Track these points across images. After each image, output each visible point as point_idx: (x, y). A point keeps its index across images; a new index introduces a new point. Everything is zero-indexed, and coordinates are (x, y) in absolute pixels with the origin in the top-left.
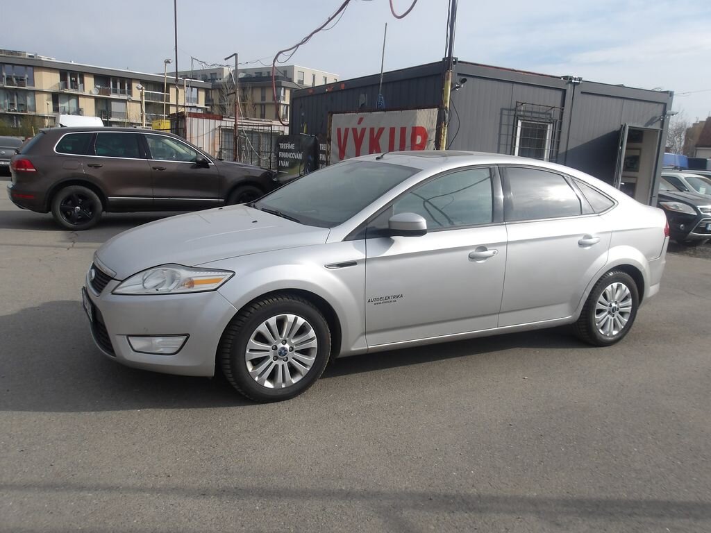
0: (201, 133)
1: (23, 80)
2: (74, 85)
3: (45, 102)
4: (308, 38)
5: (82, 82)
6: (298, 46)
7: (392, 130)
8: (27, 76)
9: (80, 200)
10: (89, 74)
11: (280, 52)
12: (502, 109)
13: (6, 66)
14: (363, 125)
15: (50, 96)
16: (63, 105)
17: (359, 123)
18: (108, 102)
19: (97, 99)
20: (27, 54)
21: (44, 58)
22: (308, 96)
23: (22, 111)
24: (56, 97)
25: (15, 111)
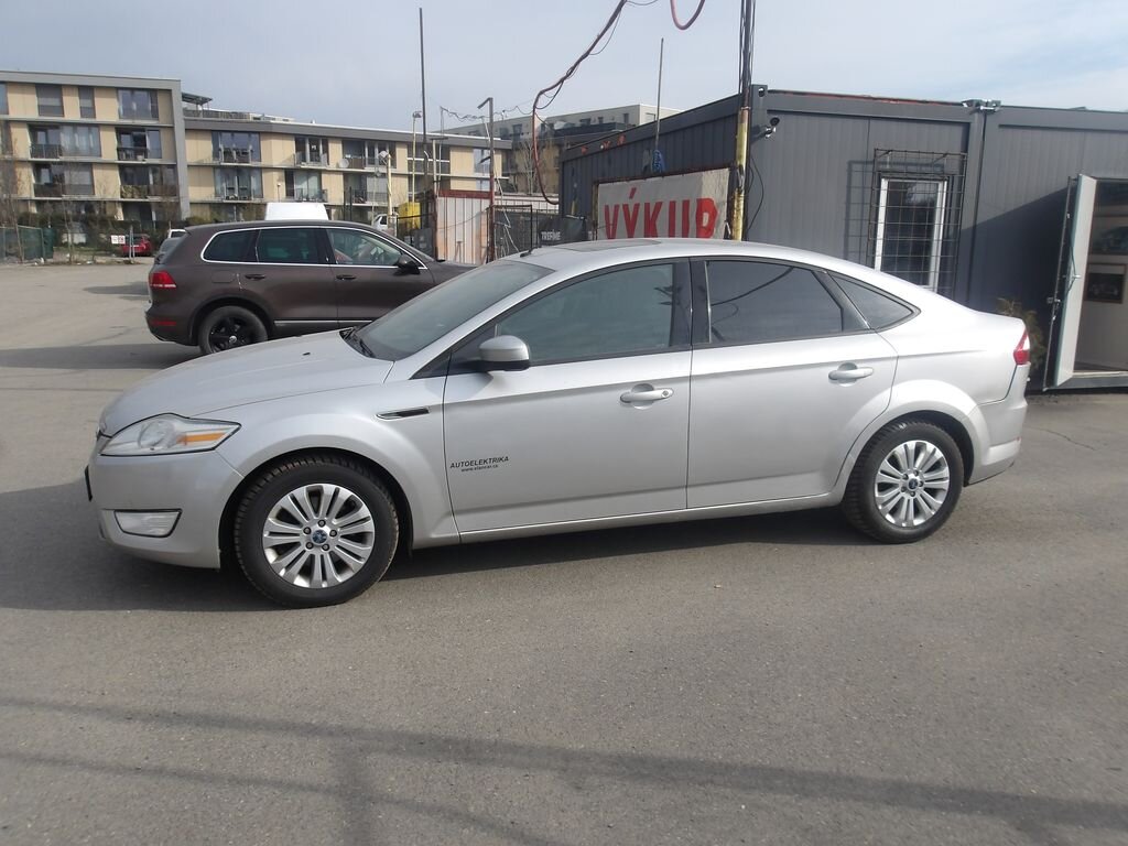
0: (459, 219)
1: (246, 153)
2: (315, 157)
3: (276, 183)
4: (573, 69)
5: (326, 151)
6: (562, 81)
7: (672, 205)
8: (251, 147)
9: (238, 327)
10: (335, 138)
11: (542, 93)
12: (850, 164)
13: (224, 134)
14: (636, 199)
15: (283, 174)
16: (299, 187)
17: (631, 197)
18: (361, 177)
19: (346, 175)
20: (252, 115)
21: (279, 120)
22: (581, 157)
23: (245, 199)
24: (290, 176)
25: (236, 198)
